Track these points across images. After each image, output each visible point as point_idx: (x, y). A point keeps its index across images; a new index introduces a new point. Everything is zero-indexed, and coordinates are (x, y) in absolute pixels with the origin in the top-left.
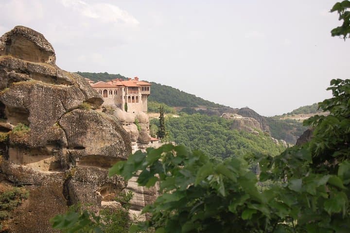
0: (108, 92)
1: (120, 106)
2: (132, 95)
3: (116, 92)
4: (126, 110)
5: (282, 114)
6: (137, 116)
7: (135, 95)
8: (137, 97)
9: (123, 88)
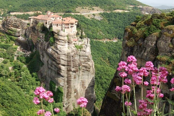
0: (58, 25)
1: (62, 30)
2: (66, 26)
3: (61, 25)
4: (64, 31)
5: (171, 9)
6: (68, 34)
7: (68, 26)
8: (69, 27)
9: (63, 24)
